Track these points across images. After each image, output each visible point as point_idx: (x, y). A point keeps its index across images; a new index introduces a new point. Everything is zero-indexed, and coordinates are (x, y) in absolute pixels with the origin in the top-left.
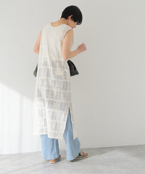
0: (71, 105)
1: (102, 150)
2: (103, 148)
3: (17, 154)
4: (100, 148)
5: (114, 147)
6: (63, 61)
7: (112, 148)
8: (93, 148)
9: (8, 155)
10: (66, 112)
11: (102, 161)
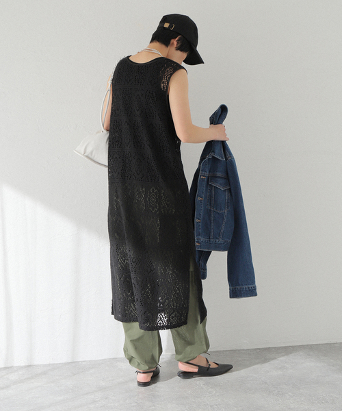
1: (263, 354)
2: (265, 349)
4: (259, 349)
5: (293, 347)
7: (287, 350)
8: (243, 350)
9: (45, 365)
11: (266, 383)
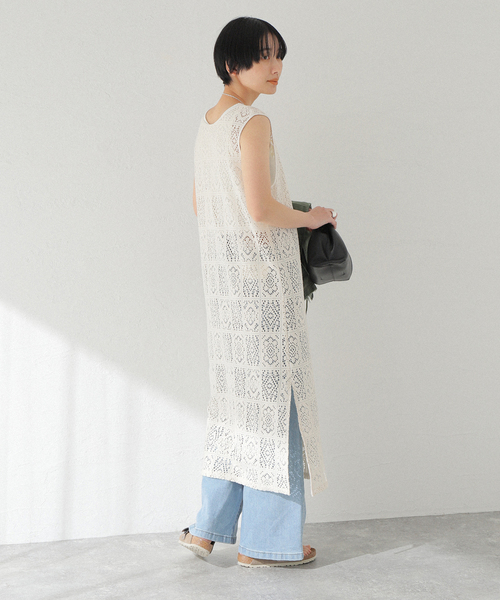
0: (301, 380)
3: (54, 543)
6: (255, 234)
10: (282, 404)
